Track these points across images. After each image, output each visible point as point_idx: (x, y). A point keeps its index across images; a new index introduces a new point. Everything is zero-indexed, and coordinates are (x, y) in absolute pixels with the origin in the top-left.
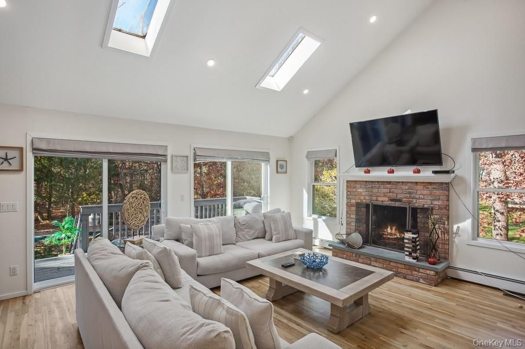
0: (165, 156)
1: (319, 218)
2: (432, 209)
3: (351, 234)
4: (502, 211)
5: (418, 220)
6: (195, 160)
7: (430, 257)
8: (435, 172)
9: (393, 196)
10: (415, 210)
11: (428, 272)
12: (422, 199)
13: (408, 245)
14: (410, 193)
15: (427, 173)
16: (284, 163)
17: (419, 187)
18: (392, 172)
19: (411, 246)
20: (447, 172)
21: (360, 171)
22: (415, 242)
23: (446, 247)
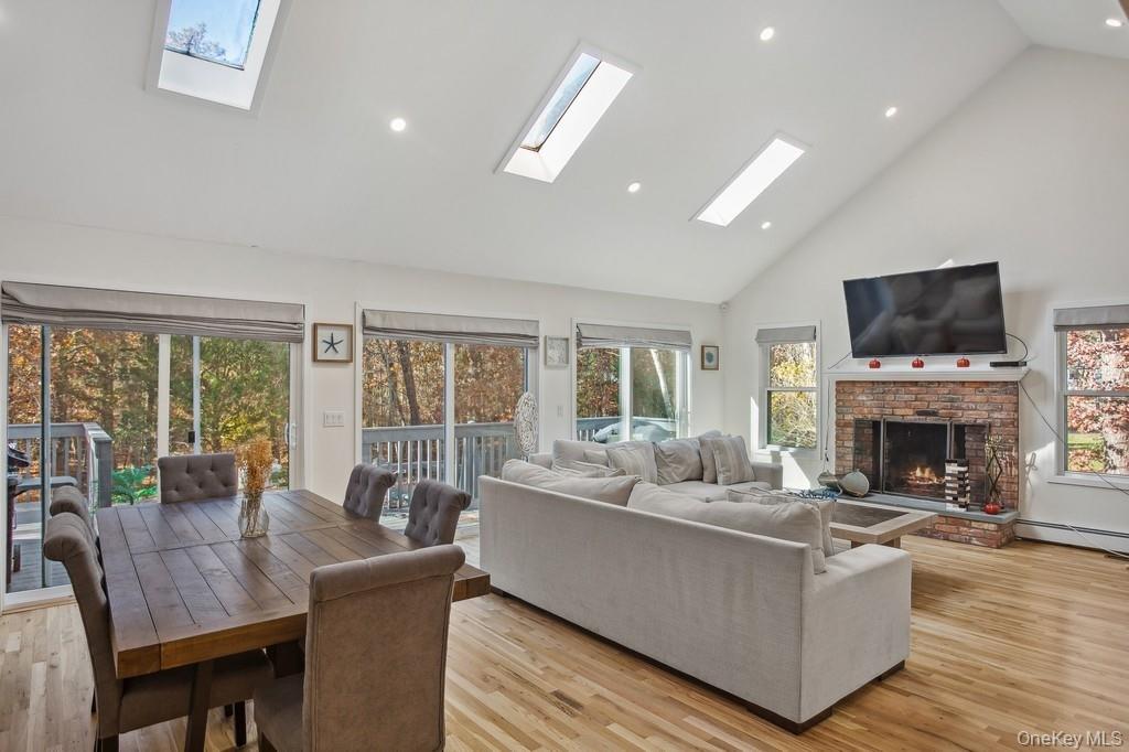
0: (535, 338)
1: (782, 450)
2: (990, 426)
3: (845, 475)
4: (1122, 447)
5: (967, 445)
6: (579, 345)
7: (987, 503)
8: (994, 365)
9: (922, 406)
10: (960, 430)
11: (986, 526)
12: (972, 410)
13: (951, 485)
14: (952, 401)
15: (981, 367)
16: (712, 351)
17: (967, 390)
18: (919, 365)
19: (957, 486)
20: (1015, 364)
21: (860, 364)
22: (963, 479)
23: (1014, 487)
